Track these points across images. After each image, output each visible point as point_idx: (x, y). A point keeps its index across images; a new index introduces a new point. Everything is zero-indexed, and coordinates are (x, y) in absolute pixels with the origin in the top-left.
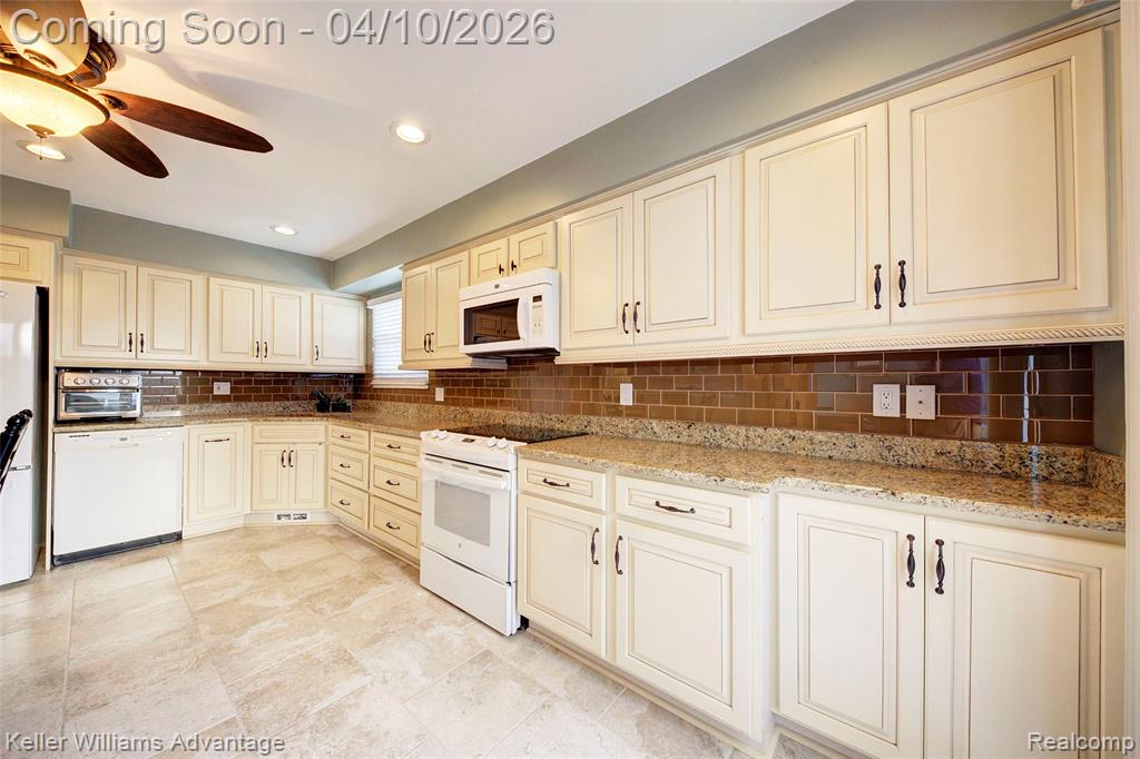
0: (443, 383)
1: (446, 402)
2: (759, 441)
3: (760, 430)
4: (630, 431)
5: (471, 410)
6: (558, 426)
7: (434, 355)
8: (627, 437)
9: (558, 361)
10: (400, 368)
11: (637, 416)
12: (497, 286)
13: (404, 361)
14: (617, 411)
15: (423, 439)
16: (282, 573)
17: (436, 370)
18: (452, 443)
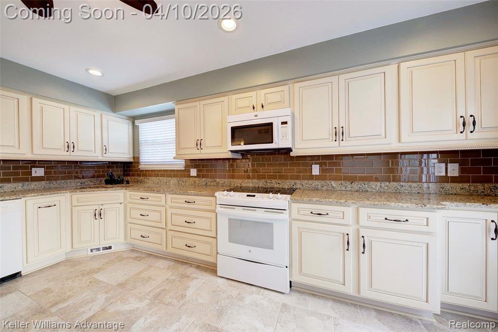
0: (195, 167)
1: (198, 176)
2: (386, 188)
3: (387, 183)
4: (319, 187)
5: (218, 180)
6: (276, 186)
7: (202, 151)
8: (317, 189)
9: (292, 154)
10: (174, 158)
11: (322, 180)
12: (256, 116)
13: (177, 154)
14: (312, 177)
15: (217, 197)
16: (122, 285)
17: (190, 160)
18: (240, 198)
